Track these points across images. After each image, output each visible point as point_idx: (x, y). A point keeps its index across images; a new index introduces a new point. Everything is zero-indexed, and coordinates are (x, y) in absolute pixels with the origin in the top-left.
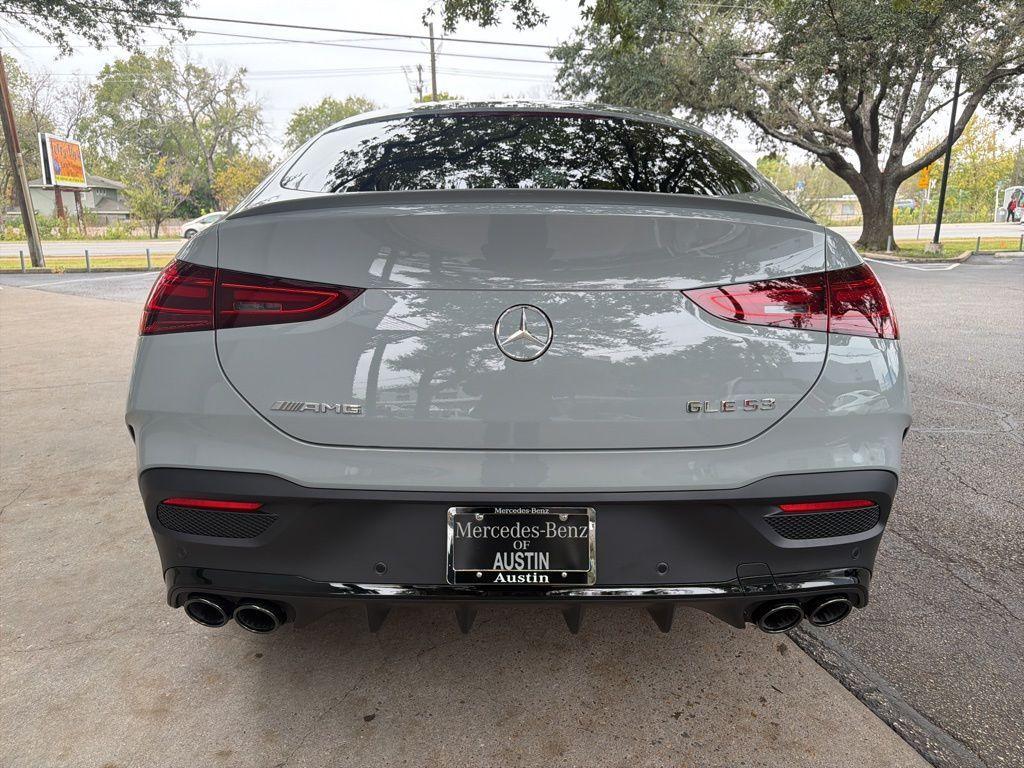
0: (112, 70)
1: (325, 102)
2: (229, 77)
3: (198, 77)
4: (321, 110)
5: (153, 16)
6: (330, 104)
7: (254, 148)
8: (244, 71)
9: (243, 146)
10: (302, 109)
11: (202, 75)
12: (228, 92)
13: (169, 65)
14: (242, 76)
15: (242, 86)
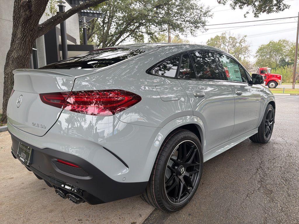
0: (210, 41)
1: (270, 42)
2: (241, 39)
3: (232, 40)
4: (268, 45)
5: (199, 27)
6: (272, 43)
7: (246, 58)
8: (245, 36)
9: (242, 58)
10: (262, 45)
11: (234, 39)
12: (240, 42)
13: (225, 37)
14: (245, 38)
15: (245, 41)
